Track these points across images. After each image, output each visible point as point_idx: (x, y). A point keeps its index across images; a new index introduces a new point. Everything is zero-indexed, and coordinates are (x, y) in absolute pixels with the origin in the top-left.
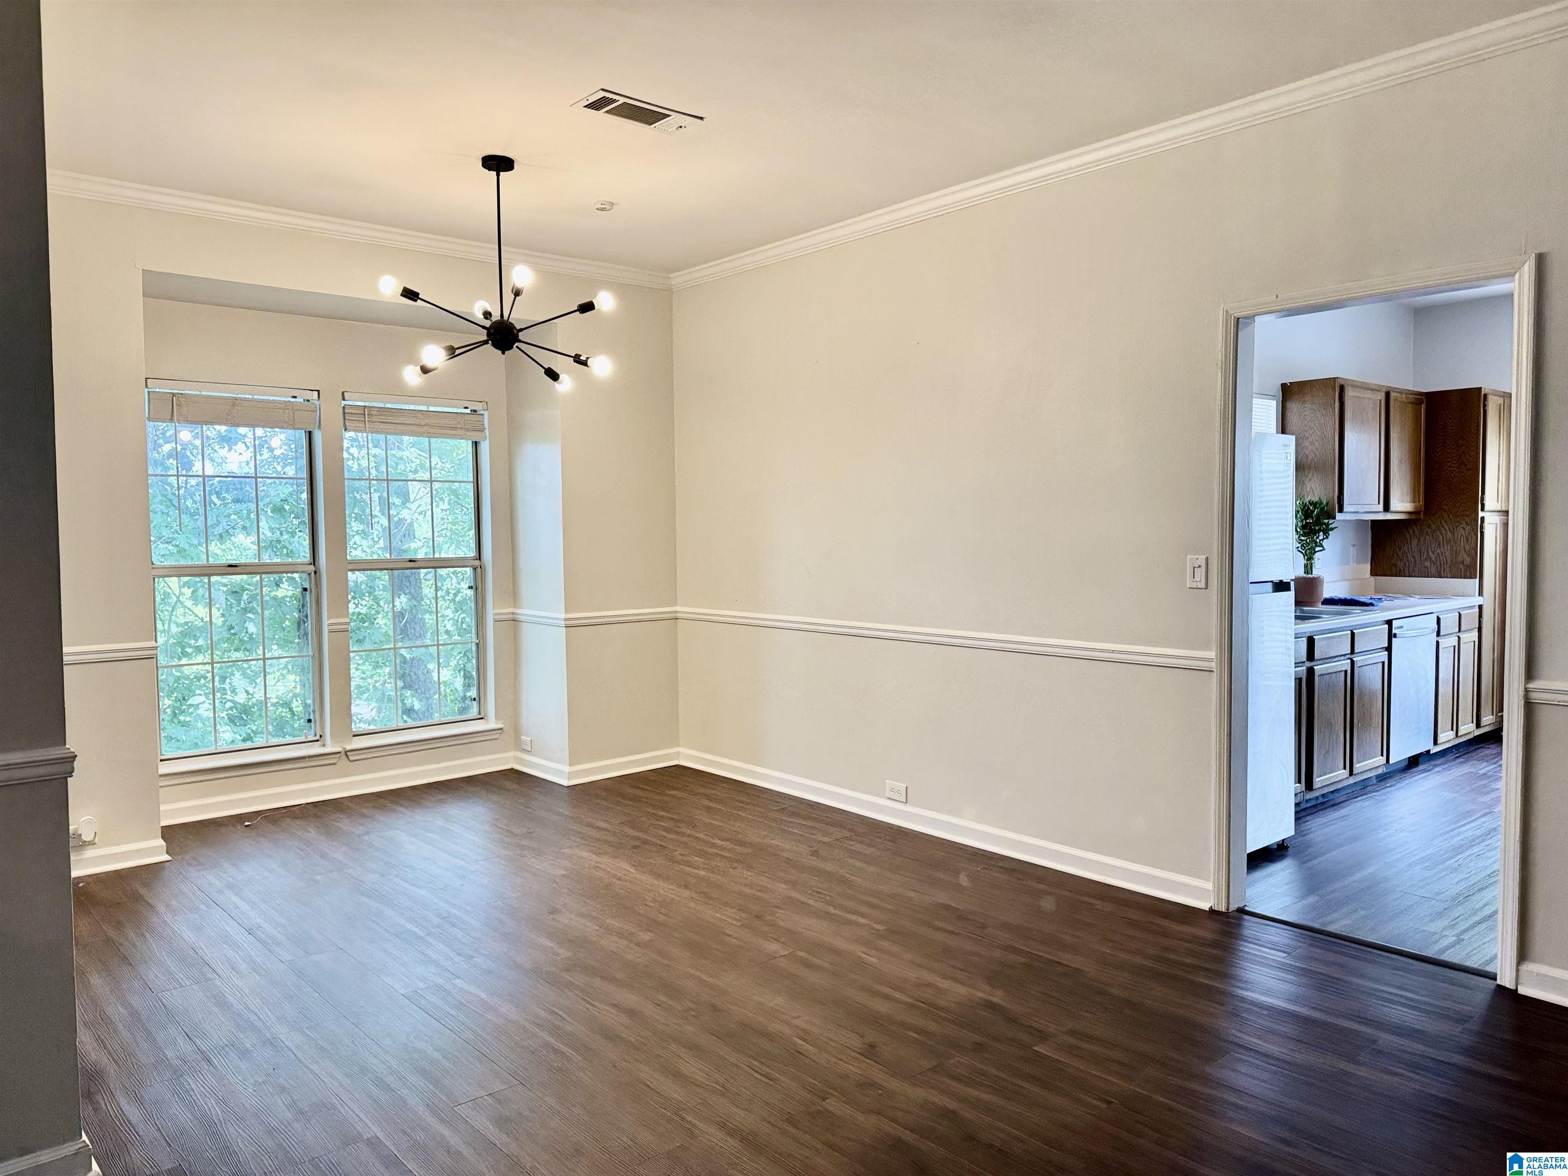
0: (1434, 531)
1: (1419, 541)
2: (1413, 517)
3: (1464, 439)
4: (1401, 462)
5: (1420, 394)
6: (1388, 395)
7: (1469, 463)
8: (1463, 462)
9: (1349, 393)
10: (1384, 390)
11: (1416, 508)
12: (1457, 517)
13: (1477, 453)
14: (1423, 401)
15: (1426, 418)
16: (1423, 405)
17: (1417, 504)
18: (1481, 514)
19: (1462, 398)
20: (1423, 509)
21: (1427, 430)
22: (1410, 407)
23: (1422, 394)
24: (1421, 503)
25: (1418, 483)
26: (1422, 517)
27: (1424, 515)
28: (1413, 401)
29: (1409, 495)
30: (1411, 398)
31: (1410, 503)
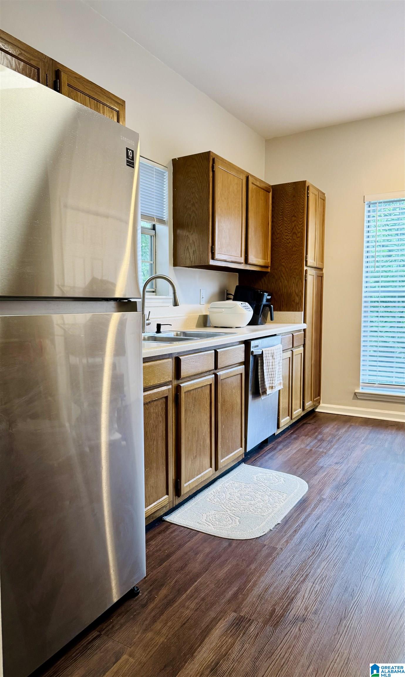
0: (277, 280)
2: (264, 270)
3: (295, 217)
6: (247, 178)
7: (298, 233)
8: (294, 233)
9: (220, 167)
10: (245, 174)
11: (266, 263)
12: (290, 270)
13: (303, 226)
14: (270, 190)
15: (273, 202)
16: (270, 193)
17: (266, 261)
18: (305, 268)
19: (294, 188)
20: (270, 265)
21: (272, 211)
22: (262, 192)
23: (270, 186)
24: (269, 261)
25: (267, 246)
26: (269, 271)
27: (271, 269)
28: (264, 188)
29: (261, 253)
30: (262, 185)
31: (262, 259)
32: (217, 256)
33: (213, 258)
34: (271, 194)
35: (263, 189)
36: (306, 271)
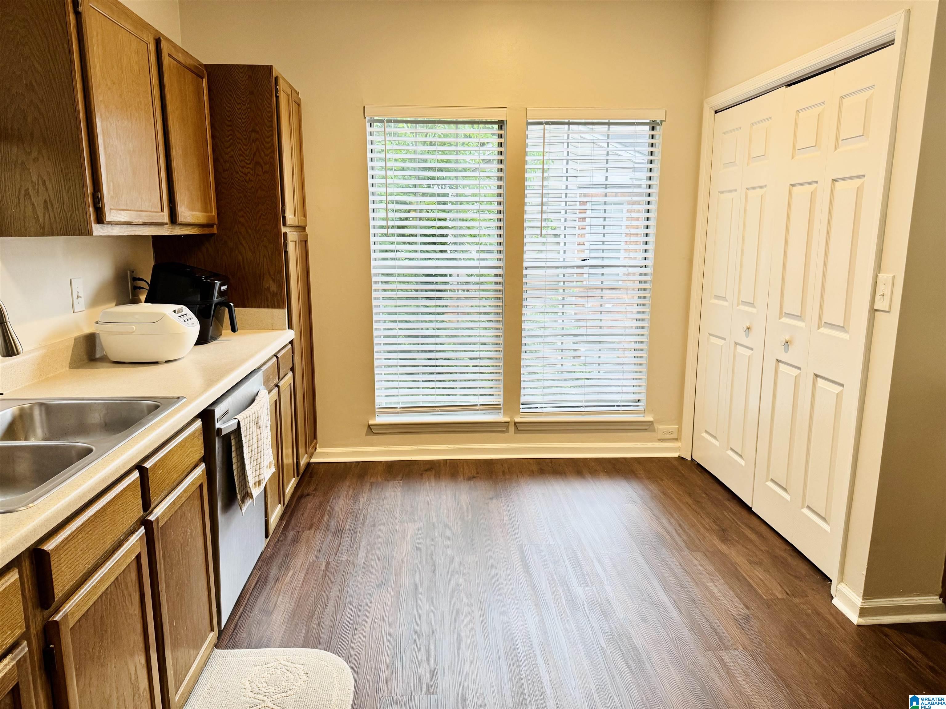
2: (206, 231)
3: (257, 132)
7: (265, 164)
8: (257, 163)
10: (154, 37)
11: (209, 218)
12: (256, 232)
13: (273, 152)
14: (204, 75)
15: (210, 99)
16: (204, 79)
17: (209, 214)
18: (283, 230)
19: (250, 77)
20: (216, 222)
21: (211, 115)
22: (189, 76)
23: (201, 65)
24: (214, 214)
25: (208, 185)
26: (216, 232)
27: (218, 229)
28: (193, 68)
29: (200, 200)
30: (189, 62)
31: (202, 212)
32: (110, 216)
33: (100, 220)
34: (205, 81)
35: (191, 71)
36: (285, 234)
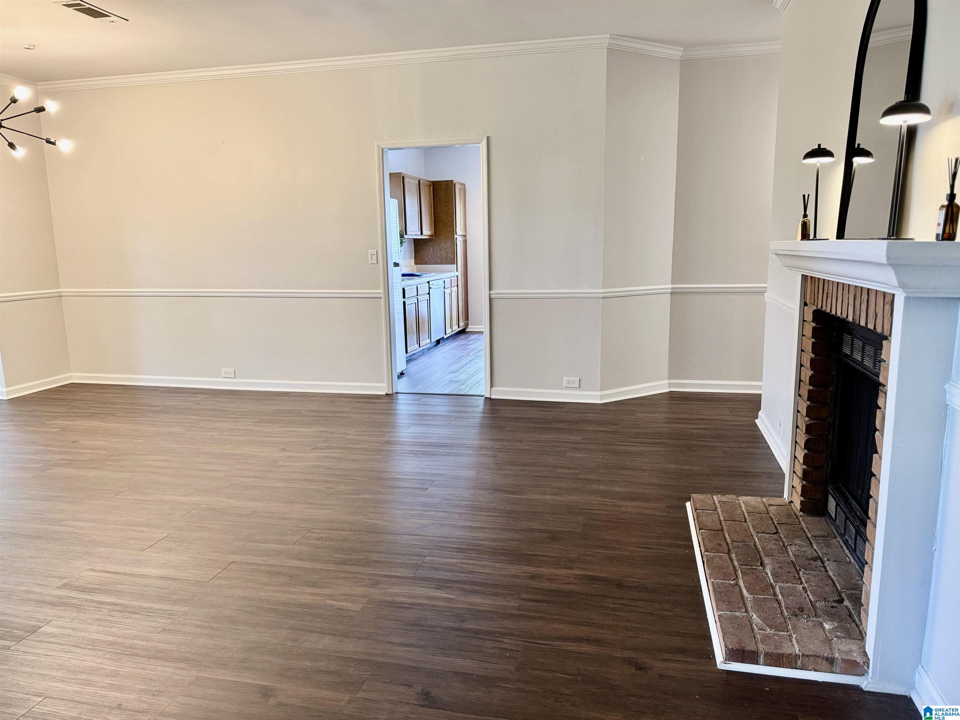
0: (439, 244)
1: (433, 248)
2: (431, 238)
4: (425, 213)
5: (430, 182)
6: (419, 181)
7: (450, 214)
9: (406, 180)
10: (418, 179)
11: (432, 233)
12: (447, 237)
13: (453, 210)
14: (432, 185)
15: (433, 193)
18: (456, 236)
19: (446, 184)
20: (434, 234)
21: (434, 198)
22: (428, 185)
24: (433, 231)
25: (432, 222)
26: (434, 237)
29: (429, 227)
31: (430, 230)
32: (408, 233)
33: (406, 234)
36: (456, 238)
